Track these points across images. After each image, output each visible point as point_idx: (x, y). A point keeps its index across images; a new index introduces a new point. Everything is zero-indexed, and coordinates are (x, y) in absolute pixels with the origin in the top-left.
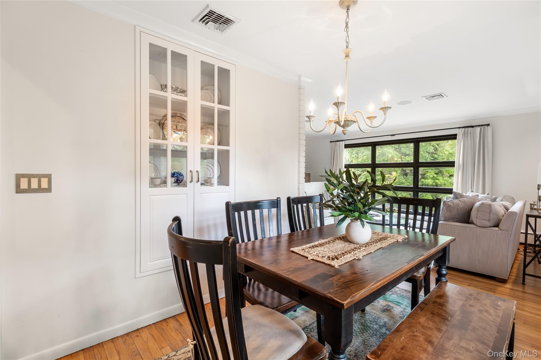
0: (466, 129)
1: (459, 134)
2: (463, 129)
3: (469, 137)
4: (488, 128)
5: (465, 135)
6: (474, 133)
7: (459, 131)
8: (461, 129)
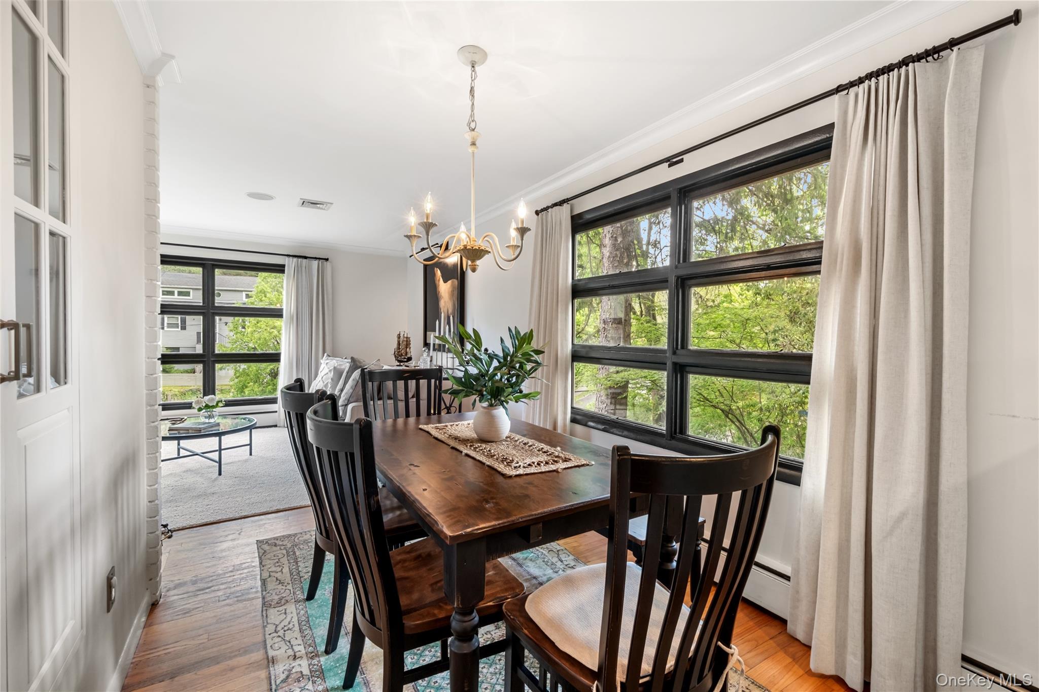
0: (300, 260)
1: (289, 266)
2: (295, 259)
3: (304, 274)
4: (328, 264)
5: (298, 270)
6: (309, 269)
7: (289, 261)
8: (291, 259)
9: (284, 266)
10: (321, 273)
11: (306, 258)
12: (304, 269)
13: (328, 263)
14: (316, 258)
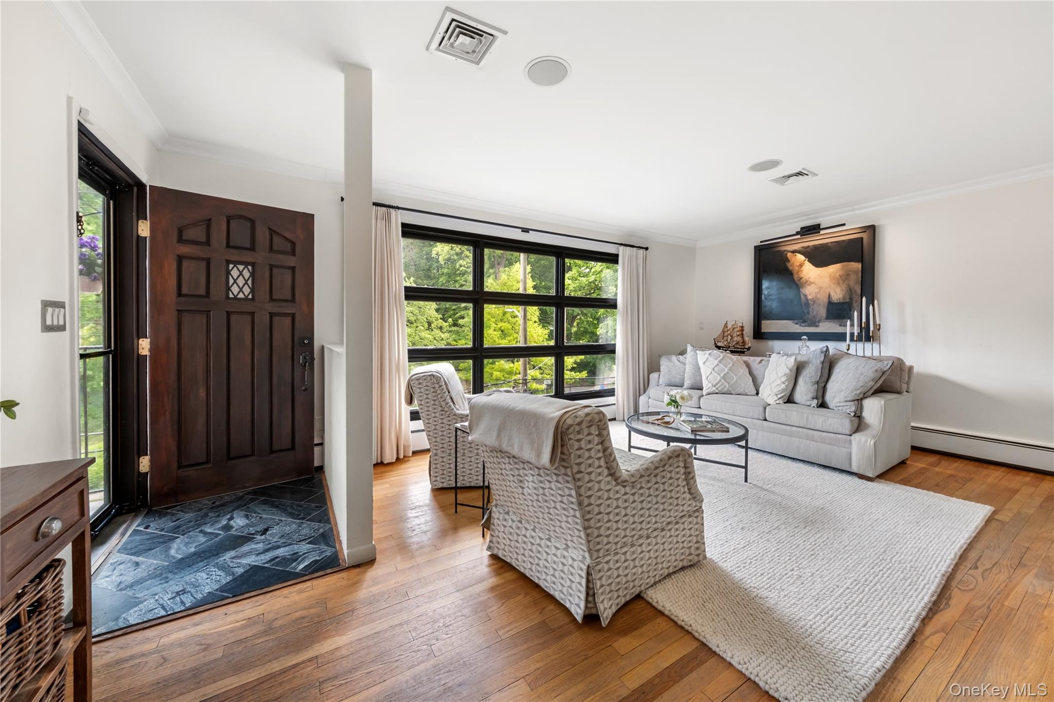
0: (630, 249)
1: (621, 257)
2: (627, 248)
3: (634, 263)
7: (622, 250)
8: (624, 247)
9: (616, 256)
10: (645, 267)
11: (632, 246)
12: (634, 258)
13: (649, 254)
14: (641, 248)
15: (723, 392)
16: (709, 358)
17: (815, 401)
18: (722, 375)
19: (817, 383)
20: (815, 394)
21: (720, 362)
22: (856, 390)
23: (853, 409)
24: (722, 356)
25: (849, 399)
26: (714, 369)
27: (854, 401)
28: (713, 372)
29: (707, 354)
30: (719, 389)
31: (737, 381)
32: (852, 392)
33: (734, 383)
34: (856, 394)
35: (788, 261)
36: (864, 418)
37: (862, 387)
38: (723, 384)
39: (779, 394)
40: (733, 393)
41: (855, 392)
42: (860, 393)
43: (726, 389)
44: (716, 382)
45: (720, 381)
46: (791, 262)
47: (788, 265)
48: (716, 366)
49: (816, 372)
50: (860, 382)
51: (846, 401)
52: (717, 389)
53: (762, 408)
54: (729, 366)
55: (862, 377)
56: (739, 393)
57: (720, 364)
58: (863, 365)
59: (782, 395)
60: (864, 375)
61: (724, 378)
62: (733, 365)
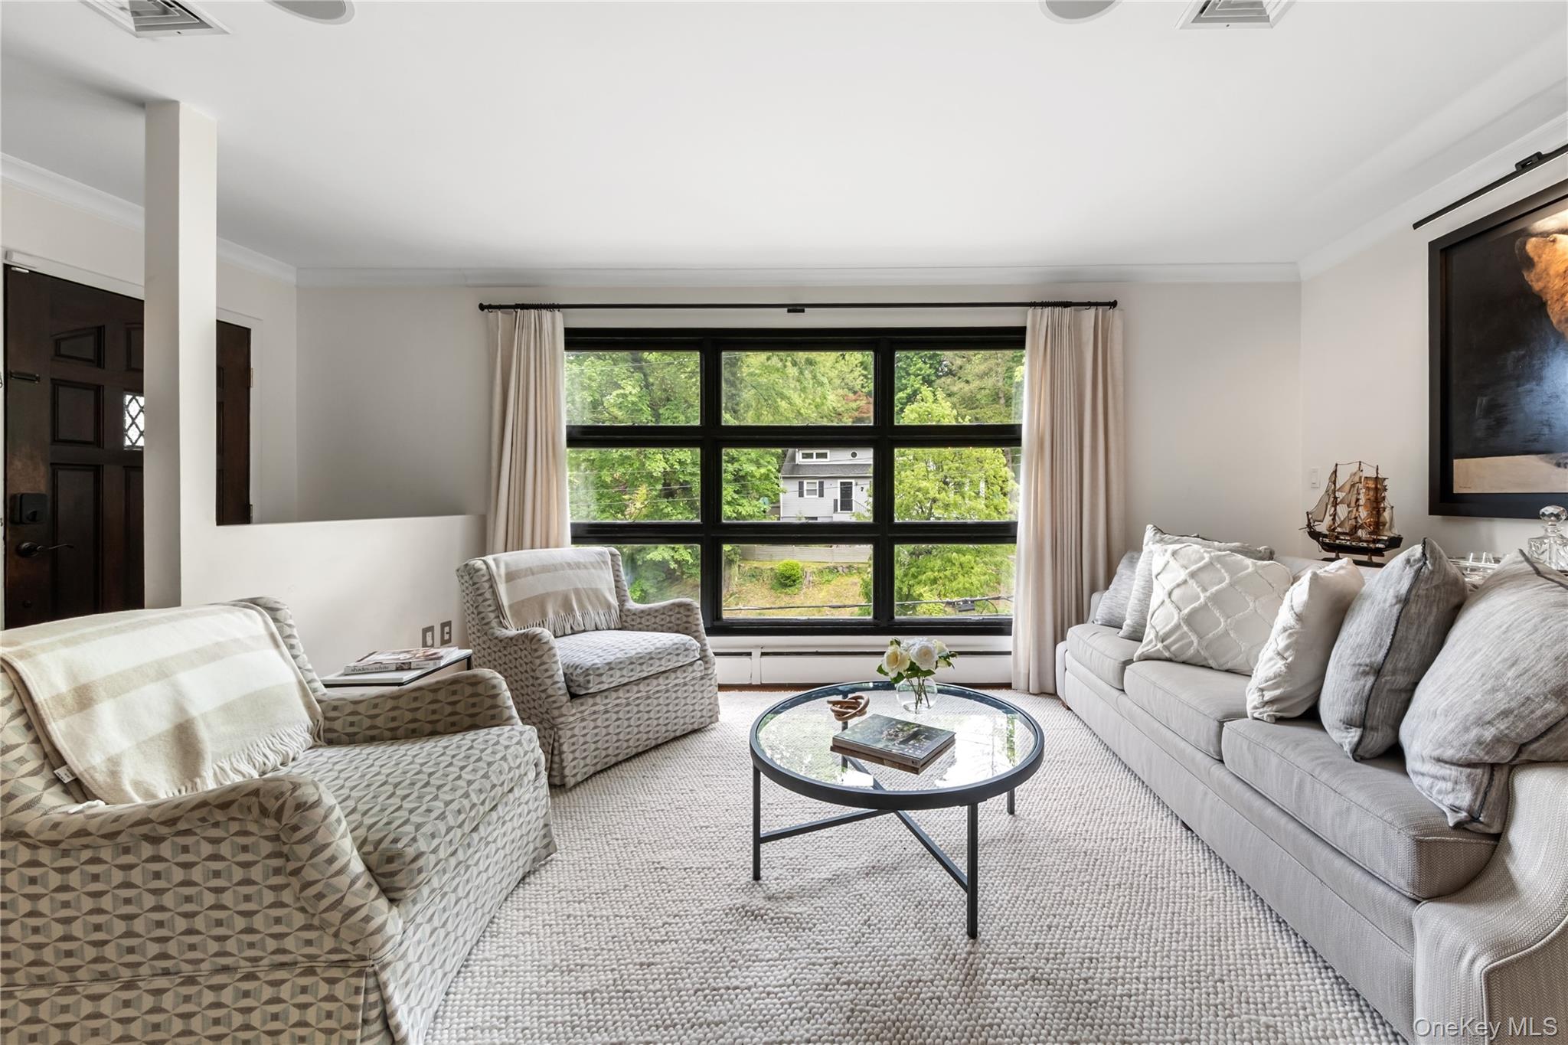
0: (1055, 311)
1: (1034, 328)
2: (1048, 310)
3: (1066, 342)
4: (1115, 314)
5: (1053, 333)
6: (1076, 328)
7: (1034, 316)
8: (1039, 310)
9: (1021, 331)
10: (1102, 338)
11: (1066, 304)
12: (1066, 331)
13: (1116, 311)
14: (1090, 304)
15: (1184, 657)
16: (1172, 562)
17: (1354, 735)
18: (1186, 611)
19: (1378, 671)
20: (1358, 709)
21: (1193, 575)
22: (1481, 722)
23: (1465, 798)
24: (1207, 560)
25: (1449, 753)
26: (1170, 594)
27: (1470, 765)
28: (1167, 601)
29: (1169, 552)
30: (1173, 648)
31: (1226, 633)
32: (1467, 729)
33: (1219, 637)
34: (1479, 742)
35: (1529, 263)
36: (1509, 848)
37: (1505, 714)
38: (1183, 636)
39: (1269, 688)
40: (1212, 663)
41: (1474, 732)
42: (1498, 740)
43: (1192, 651)
44: (1168, 628)
45: (1178, 627)
46: (1540, 267)
47: (1530, 277)
48: (1178, 585)
49: (1377, 633)
50: (1500, 695)
51: (1439, 760)
52: (1167, 648)
53: (1216, 723)
54: (1214, 589)
55: (1510, 674)
56: (1229, 666)
57: (1191, 582)
58: (1529, 626)
59: (1277, 692)
60: (1522, 666)
61: (1189, 620)
62: (1231, 585)
